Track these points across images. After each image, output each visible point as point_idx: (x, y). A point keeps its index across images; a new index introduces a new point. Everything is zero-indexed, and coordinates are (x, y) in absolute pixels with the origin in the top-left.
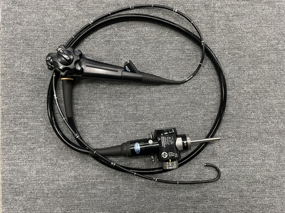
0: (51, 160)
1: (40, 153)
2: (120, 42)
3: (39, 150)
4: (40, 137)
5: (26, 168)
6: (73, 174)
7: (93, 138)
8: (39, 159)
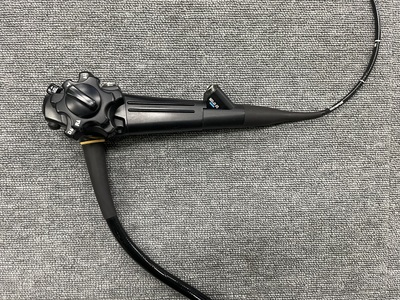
0: (62, 258)
1: (40, 246)
2: (198, 20)
3: (38, 240)
4: (39, 214)
5: (13, 276)
6: (106, 285)
7: (145, 216)
8: (38, 257)
